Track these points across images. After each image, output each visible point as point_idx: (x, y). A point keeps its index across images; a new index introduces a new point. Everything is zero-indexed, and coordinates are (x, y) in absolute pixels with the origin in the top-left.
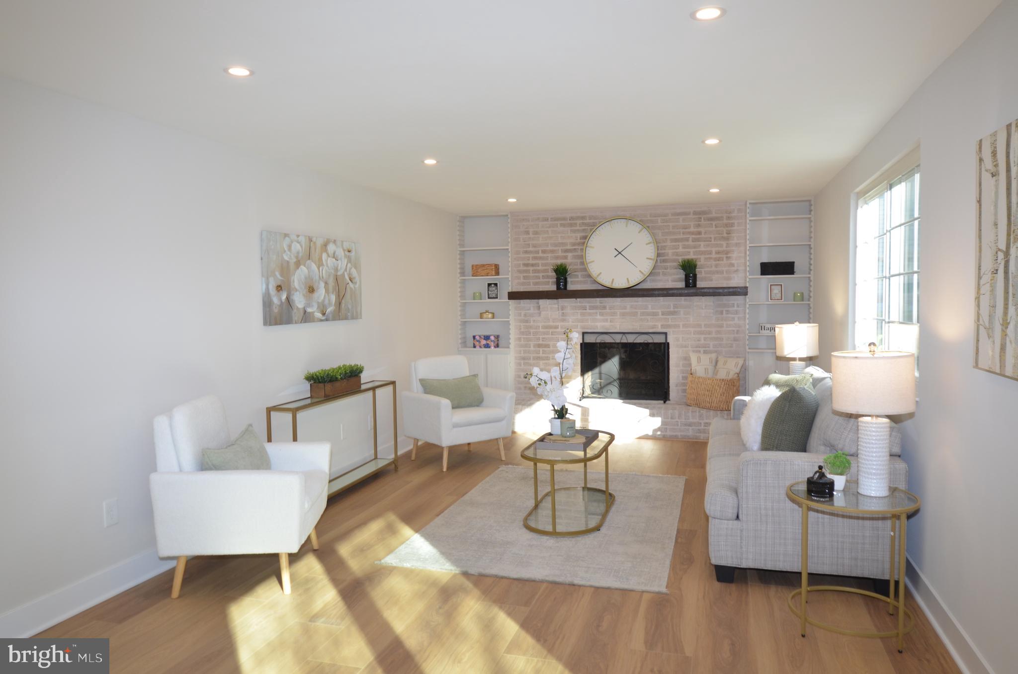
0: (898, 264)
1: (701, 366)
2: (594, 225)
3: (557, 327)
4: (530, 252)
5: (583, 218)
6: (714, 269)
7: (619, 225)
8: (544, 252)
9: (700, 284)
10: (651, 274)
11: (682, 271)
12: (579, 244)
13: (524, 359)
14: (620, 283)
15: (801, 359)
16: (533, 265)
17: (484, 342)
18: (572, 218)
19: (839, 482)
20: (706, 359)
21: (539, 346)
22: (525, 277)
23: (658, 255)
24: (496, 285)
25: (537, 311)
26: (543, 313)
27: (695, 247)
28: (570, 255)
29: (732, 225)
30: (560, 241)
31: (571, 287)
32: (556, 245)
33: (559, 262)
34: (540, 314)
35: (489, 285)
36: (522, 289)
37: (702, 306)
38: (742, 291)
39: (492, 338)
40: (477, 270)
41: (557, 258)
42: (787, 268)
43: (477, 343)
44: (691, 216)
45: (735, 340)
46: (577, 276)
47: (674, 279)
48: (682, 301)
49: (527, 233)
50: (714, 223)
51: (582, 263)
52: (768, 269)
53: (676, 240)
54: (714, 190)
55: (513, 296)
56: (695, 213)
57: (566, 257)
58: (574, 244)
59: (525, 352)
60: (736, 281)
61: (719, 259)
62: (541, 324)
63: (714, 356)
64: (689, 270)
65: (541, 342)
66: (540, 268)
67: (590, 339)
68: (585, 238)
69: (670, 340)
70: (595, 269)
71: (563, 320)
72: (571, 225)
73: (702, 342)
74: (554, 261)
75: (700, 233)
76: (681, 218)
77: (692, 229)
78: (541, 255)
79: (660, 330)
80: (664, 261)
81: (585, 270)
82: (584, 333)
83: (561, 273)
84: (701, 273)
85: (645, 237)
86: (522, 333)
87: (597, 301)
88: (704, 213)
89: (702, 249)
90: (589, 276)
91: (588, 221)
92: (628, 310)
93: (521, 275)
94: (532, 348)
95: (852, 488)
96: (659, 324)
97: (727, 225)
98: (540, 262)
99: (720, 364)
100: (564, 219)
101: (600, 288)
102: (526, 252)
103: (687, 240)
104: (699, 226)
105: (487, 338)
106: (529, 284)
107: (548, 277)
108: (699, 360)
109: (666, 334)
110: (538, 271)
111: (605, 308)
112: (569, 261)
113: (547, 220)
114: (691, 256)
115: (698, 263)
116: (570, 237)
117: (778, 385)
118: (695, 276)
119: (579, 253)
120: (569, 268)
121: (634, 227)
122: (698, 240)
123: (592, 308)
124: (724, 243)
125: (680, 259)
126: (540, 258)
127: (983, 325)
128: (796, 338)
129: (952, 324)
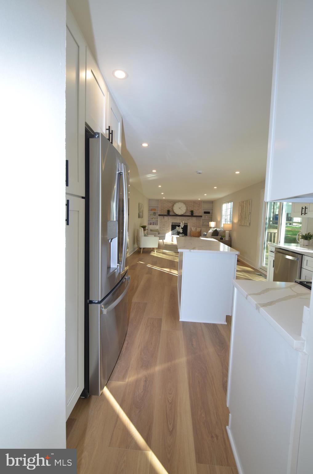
0: (229, 213)
1: (193, 229)
2: (175, 203)
4: (163, 207)
5: (173, 201)
7: (180, 203)
8: (165, 207)
9: (194, 215)
10: (185, 213)
11: (190, 212)
12: (172, 206)
13: (161, 227)
14: (180, 214)
17: (153, 224)
18: (171, 201)
19: (224, 238)
20: (195, 228)
23: (187, 209)
24: (155, 213)
25: (163, 218)
26: (165, 219)
28: (170, 208)
31: (170, 214)
32: (168, 206)
33: (168, 209)
37: (194, 219)
38: (201, 216)
40: (152, 210)
42: (209, 213)
43: (151, 224)
45: (199, 225)
46: (171, 212)
47: (189, 214)
48: (190, 218)
49: (162, 203)
50: (196, 204)
51: (173, 210)
52: (205, 213)
53: (190, 207)
54: (199, 199)
55: (160, 215)
56: (193, 202)
60: (199, 215)
61: (197, 211)
62: (164, 221)
64: (192, 212)
65: (164, 224)
66: (164, 210)
67: (173, 224)
68: (174, 205)
70: (175, 211)
71: (168, 220)
73: (194, 225)
74: (167, 209)
76: (191, 202)
77: (193, 205)
81: (173, 211)
82: (172, 223)
83: (169, 211)
84: (194, 213)
85: (184, 206)
86: (160, 222)
88: (195, 202)
90: (174, 212)
92: (181, 219)
93: (161, 211)
94: (162, 225)
95: (225, 239)
96: (186, 222)
97: (199, 205)
99: (197, 229)
100: (169, 201)
101: (176, 214)
103: (192, 207)
105: (154, 223)
106: (162, 213)
107: (166, 212)
109: (187, 224)
111: (176, 218)
112: (170, 209)
113: (166, 201)
114: (192, 210)
115: (194, 211)
116: (170, 205)
117: (212, 230)
119: (172, 208)
120: (170, 210)
121: (182, 204)
122: (194, 207)
123: (174, 218)
124: (198, 208)
125: (190, 210)
127: (239, 221)
128: (212, 224)
129: (236, 221)
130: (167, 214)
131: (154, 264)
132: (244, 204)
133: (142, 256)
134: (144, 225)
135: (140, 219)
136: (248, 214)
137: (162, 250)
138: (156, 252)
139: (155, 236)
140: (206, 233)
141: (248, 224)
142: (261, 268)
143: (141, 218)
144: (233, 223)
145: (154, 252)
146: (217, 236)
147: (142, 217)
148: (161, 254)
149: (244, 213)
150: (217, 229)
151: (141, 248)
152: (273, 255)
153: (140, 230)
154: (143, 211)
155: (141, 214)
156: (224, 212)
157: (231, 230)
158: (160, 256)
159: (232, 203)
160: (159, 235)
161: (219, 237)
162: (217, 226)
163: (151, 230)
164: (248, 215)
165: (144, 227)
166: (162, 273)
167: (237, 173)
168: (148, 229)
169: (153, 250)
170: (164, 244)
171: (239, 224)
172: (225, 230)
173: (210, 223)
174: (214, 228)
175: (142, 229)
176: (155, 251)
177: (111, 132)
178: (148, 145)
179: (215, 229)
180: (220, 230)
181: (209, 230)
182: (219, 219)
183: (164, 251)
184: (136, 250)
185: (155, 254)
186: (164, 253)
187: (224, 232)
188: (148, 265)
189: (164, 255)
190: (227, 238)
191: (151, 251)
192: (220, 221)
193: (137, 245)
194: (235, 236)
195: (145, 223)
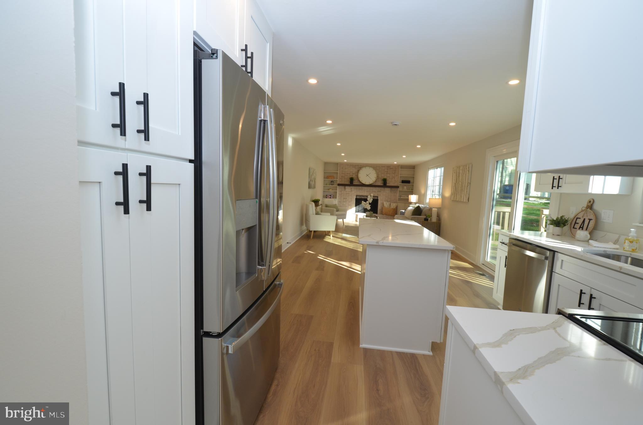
0: (437, 183)
1: (386, 205)
2: (361, 168)
3: (349, 194)
4: (344, 173)
5: (358, 165)
6: (391, 181)
7: (368, 168)
8: (347, 174)
9: (387, 185)
10: (375, 181)
11: (382, 181)
12: (357, 172)
13: (340, 202)
14: (367, 183)
15: (414, 203)
16: (344, 177)
17: (330, 197)
18: (355, 165)
19: (429, 219)
20: (388, 203)
21: (344, 198)
22: (341, 180)
23: (378, 177)
24: (333, 181)
25: (344, 189)
26: (346, 190)
27: (386, 175)
28: (354, 175)
29: (396, 170)
30: (351, 171)
31: (354, 183)
32: (351, 172)
33: (351, 176)
34: (345, 190)
35: (331, 181)
36: (340, 183)
37: (387, 190)
38: (397, 187)
39: (332, 196)
40: (328, 177)
41: (350, 175)
42: (408, 182)
43: (328, 197)
44: (386, 167)
45: (395, 199)
46: (355, 181)
47: (380, 183)
48: (382, 189)
49: (343, 168)
50: (391, 169)
51: (358, 177)
52: (403, 182)
53: (382, 173)
54: (395, 163)
55: (339, 185)
56: (387, 167)
57: (353, 175)
58: (355, 172)
59: (340, 200)
60: (395, 185)
61: (392, 179)
62: (345, 193)
63: (390, 203)
64: (385, 181)
65: (345, 197)
66: (346, 178)
67: (358, 197)
68: (359, 171)
69: (379, 198)
70: (361, 179)
71: (351, 192)
72: (355, 167)
73: (387, 199)
74: (349, 177)
75: (388, 172)
76: (383, 167)
77: (386, 171)
78: (346, 174)
79: (376, 196)
80: (378, 178)
81: (358, 179)
82: (356, 196)
83: (352, 180)
84: (388, 182)
85: (374, 172)
86: (340, 195)
87: (360, 187)
88: (389, 167)
89: (388, 176)
90: (359, 181)
91: (359, 166)
92: (368, 190)
93: (340, 179)
94: (342, 199)
95: (431, 220)
96: (376, 194)
97: (394, 170)
98: (346, 176)
99: (392, 205)
100: (353, 165)
101: (362, 184)
102: (342, 173)
103: (384, 173)
104: (388, 170)
105: (331, 196)
106: (342, 182)
107: (348, 180)
108: (386, 203)
109: (378, 197)
110: (345, 179)
111: (362, 189)
112: (354, 176)
113: (348, 165)
114: (385, 178)
115: (387, 179)
116: (355, 170)
117: (412, 207)
118: (386, 182)
119: (356, 175)
120: (354, 178)
121: (371, 169)
122: (388, 173)
123: (359, 189)
124: (394, 175)
125: (383, 178)
126: (346, 175)
127: (452, 194)
128: (413, 198)
129: (447, 194)
130: (349, 183)
131: (328, 255)
132: (461, 171)
133: (312, 242)
134: (317, 199)
135: (311, 190)
136: (466, 185)
137: (340, 234)
138: (333, 236)
139: (331, 215)
140: (403, 211)
141: (466, 199)
142: (483, 264)
143: (312, 188)
144: (443, 197)
145: (329, 237)
146: (420, 216)
147: (314, 188)
148: (340, 240)
149: (460, 183)
150: (420, 205)
151: (311, 231)
152: (506, 248)
153: (310, 206)
154: (315, 179)
155: (312, 183)
156: (430, 182)
157: (440, 208)
158: (338, 242)
159: (443, 169)
160: (337, 213)
161: (423, 217)
162: (419, 201)
163: (327, 206)
164: (466, 187)
165: (316, 202)
166: (338, 269)
167: (452, 124)
168: (322, 204)
169: (327, 233)
170: (345, 225)
171: (452, 199)
172: (431, 206)
173: (409, 196)
174: (416, 203)
175: (313, 204)
176: (331, 235)
177: (249, 55)
178: (318, 82)
179: (417, 205)
180: (425, 207)
181: (409, 206)
182: (423, 191)
183: (344, 235)
184: (305, 233)
185: (330, 239)
186: (343, 239)
187: (430, 209)
188: (320, 255)
189: (343, 242)
190: (434, 219)
191: (326, 235)
192: (425, 194)
193: (306, 226)
194: (445, 216)
195: (319, 196)
